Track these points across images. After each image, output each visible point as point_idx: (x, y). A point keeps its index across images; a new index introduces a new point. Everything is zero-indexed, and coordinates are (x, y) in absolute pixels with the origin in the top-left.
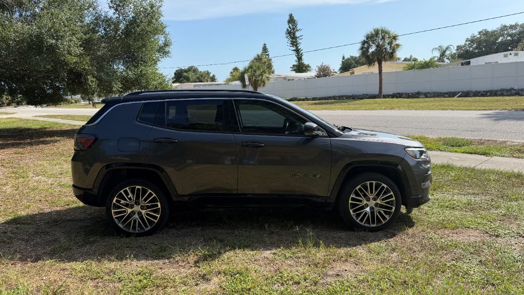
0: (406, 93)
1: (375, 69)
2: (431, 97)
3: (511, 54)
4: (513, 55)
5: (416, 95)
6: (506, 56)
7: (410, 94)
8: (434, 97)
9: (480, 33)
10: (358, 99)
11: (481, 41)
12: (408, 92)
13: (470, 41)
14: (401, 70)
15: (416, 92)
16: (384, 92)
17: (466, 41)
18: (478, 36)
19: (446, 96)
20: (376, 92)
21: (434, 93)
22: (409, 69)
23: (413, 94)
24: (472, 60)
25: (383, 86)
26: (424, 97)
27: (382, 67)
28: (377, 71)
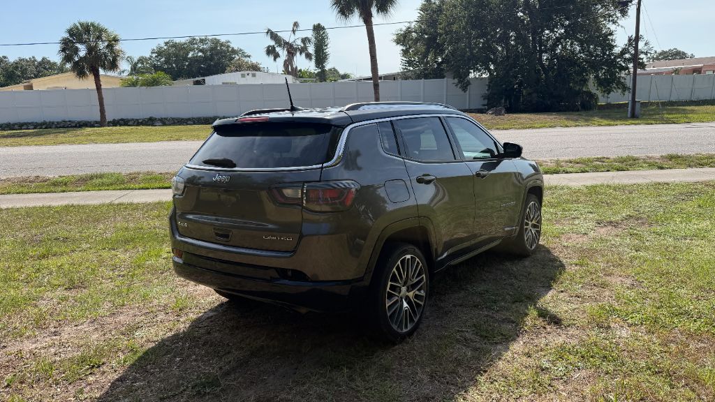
0: (133, 120)
1: (89, 83)
2: (170, 125)
3: (248, 74)
4: (250, 75)
5: (150, 122)
6: (243, 76)
7: (140, 121)
8: (174, 124)
9: (166, 44)
10: (57, 127)
11: (169, 54)
12: (135, 118)
13: (156, 53)
14: (118, 86)
15: (148, 117)
16: (109, 118)
17: (152, 53)
18: (165, 47)
19: (189, 122)
20: (96, 116)
21: (173, 119)
22: (130, 86)
23: (144, 120)
24: (207, 79)
25: (106, 107)
26: (160, 124)
27: (99, 80)
28: (94, 87)
